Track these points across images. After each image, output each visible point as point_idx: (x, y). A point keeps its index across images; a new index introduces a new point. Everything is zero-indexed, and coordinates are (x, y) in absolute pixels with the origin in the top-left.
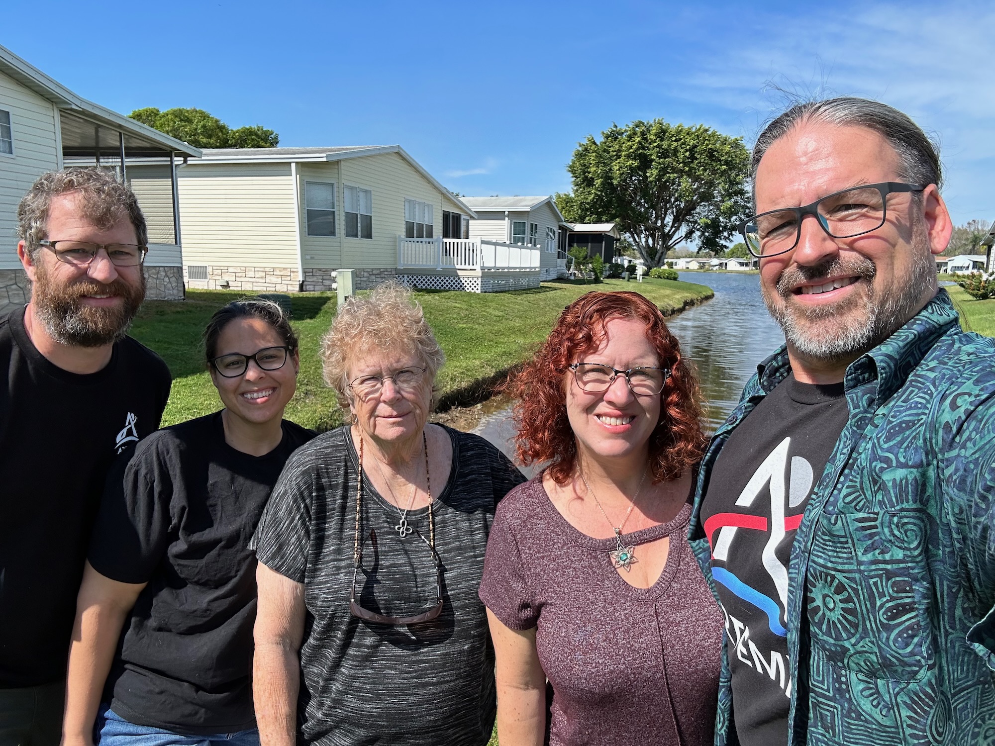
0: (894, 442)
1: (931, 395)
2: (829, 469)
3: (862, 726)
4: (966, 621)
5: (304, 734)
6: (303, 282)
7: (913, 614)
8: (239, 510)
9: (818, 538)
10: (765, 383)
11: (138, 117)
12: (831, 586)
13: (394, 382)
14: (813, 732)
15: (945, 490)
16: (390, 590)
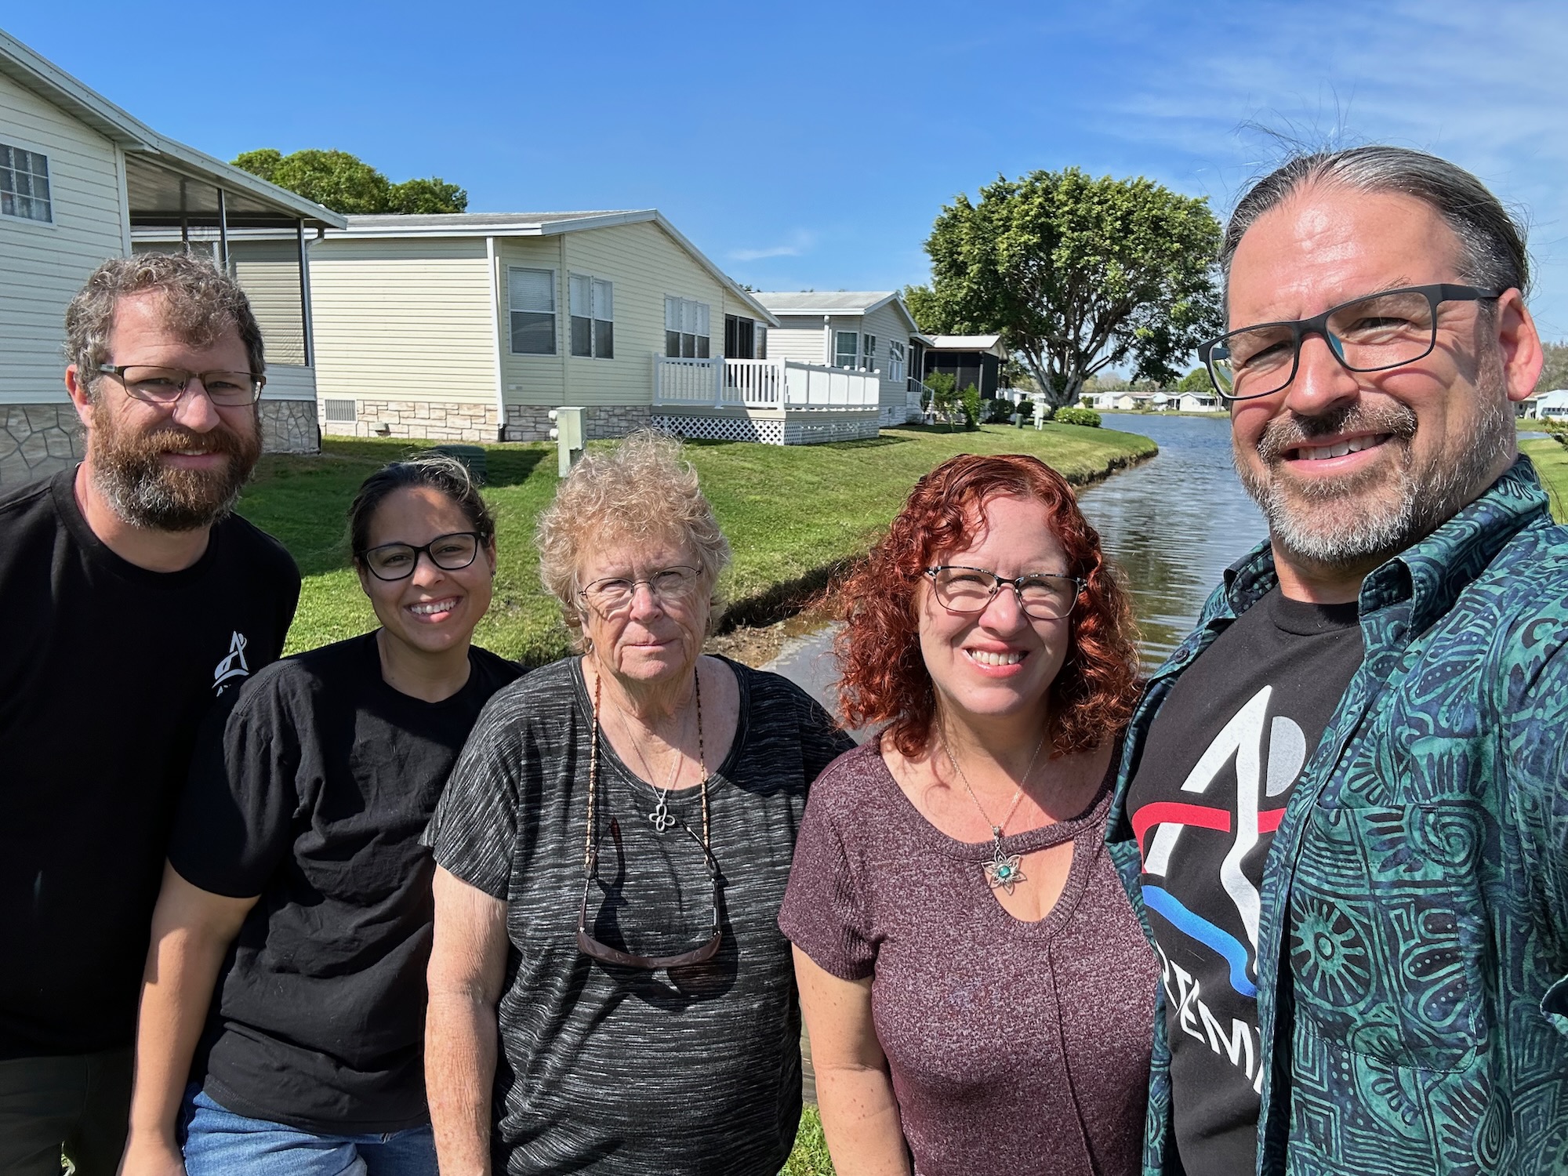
0: (1433, 695)
1: (1494, 622)
2: (1329, 737)
3: (1373, 1138)
4: (1539, 980)
5: (502, 1134)
6: (505, 426)
7: (1457, 966)
8: (405, 786)
9: (1308, 845)
10: (1235, 600)
11: (247, 163)
12: (1327, 920)
13: (652, 589)
14: (1298, 1148)
15: (1511, 773)
16: (639, 914)
